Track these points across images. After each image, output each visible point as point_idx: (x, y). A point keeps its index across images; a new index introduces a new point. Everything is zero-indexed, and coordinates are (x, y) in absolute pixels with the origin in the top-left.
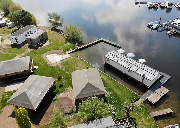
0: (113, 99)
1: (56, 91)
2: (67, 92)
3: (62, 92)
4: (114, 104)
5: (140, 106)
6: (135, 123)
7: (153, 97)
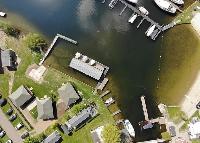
0: (83, 95)
1: (55, 101)
2: (60, 99)
3: (58, 100)
4: (84, 98)
5: (96, 94)
6: (94, 103)
7: (101, 86)
